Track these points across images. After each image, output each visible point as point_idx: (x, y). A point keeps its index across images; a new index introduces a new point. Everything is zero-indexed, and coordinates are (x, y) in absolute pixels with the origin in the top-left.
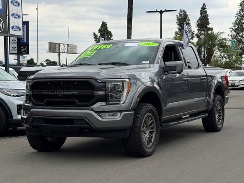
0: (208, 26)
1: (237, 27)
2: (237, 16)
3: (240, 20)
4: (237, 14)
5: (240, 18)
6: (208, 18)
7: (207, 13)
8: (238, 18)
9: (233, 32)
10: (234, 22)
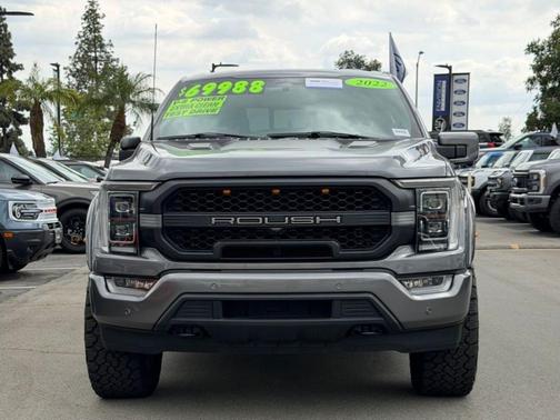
0: (12, 61)
1: (79, 66)
2: (79, 41)
3: (86, 52)
4: (80, 37)
5: (85, 47)
6: (11, 41)
7: (9, 29)
8: (80, 47)
9: (71, 77)
10: (72, 55)
